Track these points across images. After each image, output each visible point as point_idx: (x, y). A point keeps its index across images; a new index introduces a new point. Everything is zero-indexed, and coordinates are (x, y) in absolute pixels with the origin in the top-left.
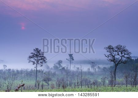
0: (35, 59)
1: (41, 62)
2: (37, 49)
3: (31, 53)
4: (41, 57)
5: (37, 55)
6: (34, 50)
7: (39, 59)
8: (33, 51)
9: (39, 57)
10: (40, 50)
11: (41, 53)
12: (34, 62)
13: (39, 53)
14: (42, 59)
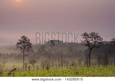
0: (22, 45)
1: (27, 48)
2: (24, 37)
3: (19, 40)
4: (27, 43)
5: (24, 42)
6: (22, 37)
7: (26, 45)
8: (20, 39)
9: (26, 43)
10: (26, 38)
11: (27, 40)
12: (21, 48)
13: (26, 40)
14: (28, 45)
